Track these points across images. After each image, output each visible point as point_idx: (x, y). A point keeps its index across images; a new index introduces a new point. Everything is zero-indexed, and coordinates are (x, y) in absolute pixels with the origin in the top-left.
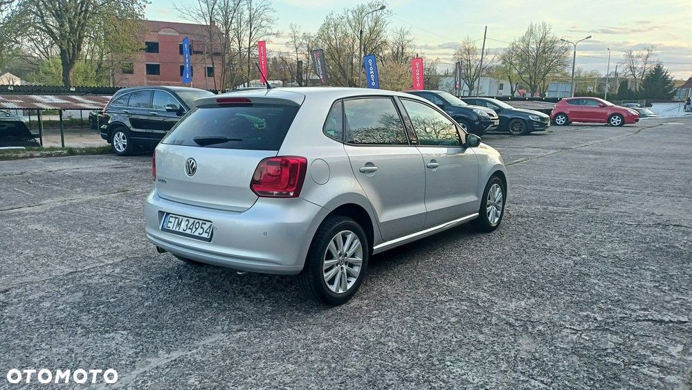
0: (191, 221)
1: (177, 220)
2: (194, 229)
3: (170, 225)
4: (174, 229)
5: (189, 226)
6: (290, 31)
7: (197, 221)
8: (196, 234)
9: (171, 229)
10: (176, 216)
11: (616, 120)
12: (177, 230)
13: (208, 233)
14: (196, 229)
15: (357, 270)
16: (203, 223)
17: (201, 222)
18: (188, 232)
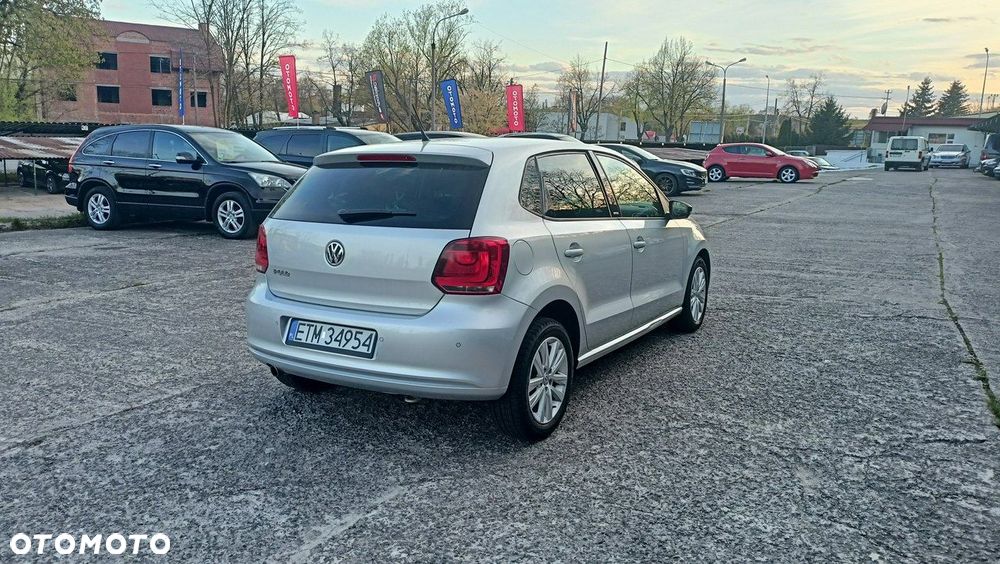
0: (338, 330)
1: (312, 329)
2: (344, 341)
3: (299, 336)
4: (309, 342)
5: (334, 337)
6: (324, 41)
7: (346, 329)
8: (348, 347)
9: (304, 341)
10: (311, 322)
11: (788, 175)
12: (315, 342)
13: (369, 346)
14: (348, 341)
15: (561, 390)
16: (357, 333)
17: (354, 331)
18: (334, 345)
